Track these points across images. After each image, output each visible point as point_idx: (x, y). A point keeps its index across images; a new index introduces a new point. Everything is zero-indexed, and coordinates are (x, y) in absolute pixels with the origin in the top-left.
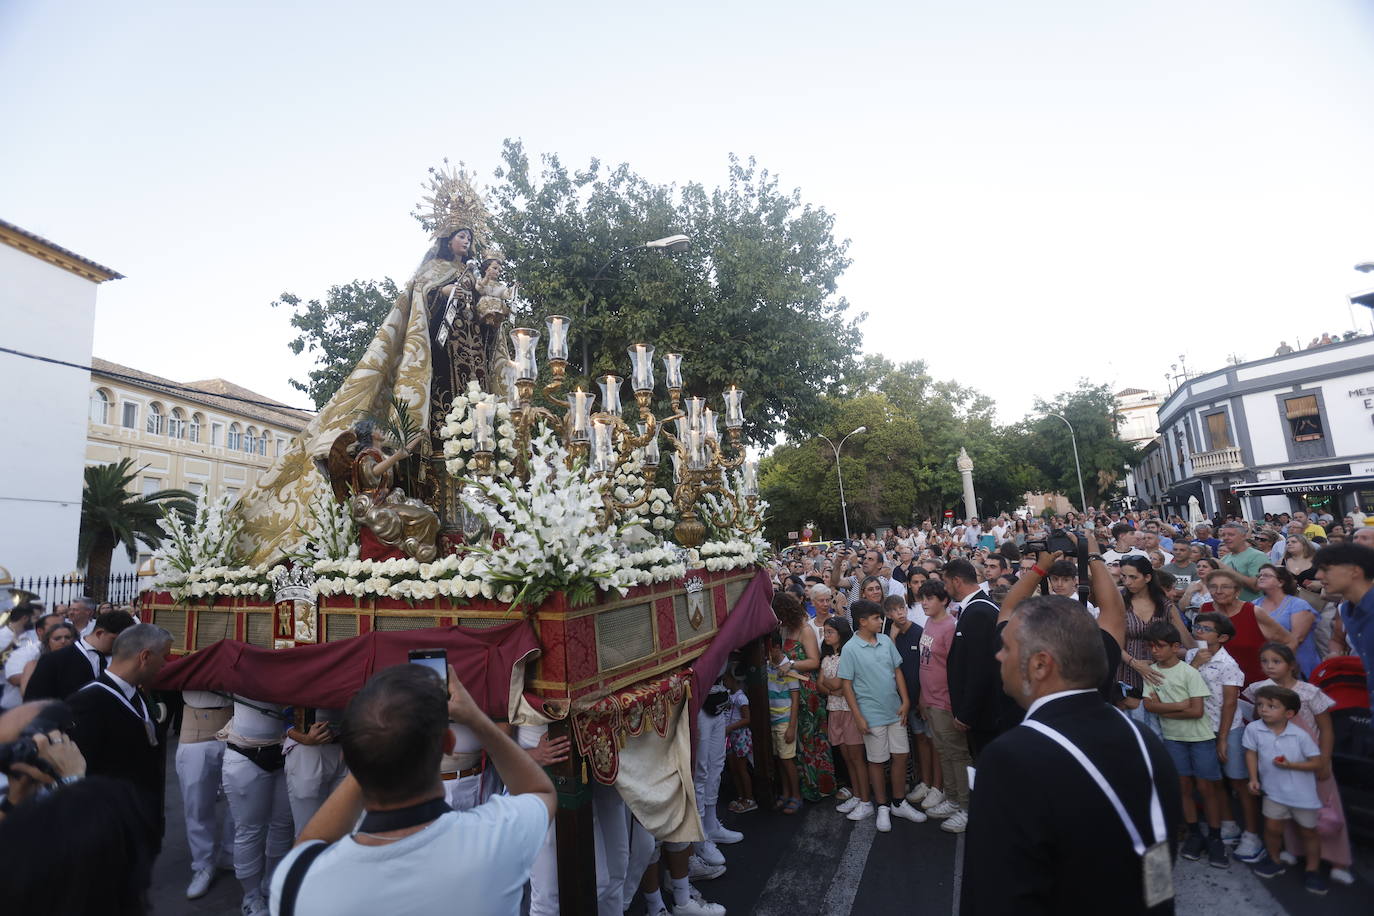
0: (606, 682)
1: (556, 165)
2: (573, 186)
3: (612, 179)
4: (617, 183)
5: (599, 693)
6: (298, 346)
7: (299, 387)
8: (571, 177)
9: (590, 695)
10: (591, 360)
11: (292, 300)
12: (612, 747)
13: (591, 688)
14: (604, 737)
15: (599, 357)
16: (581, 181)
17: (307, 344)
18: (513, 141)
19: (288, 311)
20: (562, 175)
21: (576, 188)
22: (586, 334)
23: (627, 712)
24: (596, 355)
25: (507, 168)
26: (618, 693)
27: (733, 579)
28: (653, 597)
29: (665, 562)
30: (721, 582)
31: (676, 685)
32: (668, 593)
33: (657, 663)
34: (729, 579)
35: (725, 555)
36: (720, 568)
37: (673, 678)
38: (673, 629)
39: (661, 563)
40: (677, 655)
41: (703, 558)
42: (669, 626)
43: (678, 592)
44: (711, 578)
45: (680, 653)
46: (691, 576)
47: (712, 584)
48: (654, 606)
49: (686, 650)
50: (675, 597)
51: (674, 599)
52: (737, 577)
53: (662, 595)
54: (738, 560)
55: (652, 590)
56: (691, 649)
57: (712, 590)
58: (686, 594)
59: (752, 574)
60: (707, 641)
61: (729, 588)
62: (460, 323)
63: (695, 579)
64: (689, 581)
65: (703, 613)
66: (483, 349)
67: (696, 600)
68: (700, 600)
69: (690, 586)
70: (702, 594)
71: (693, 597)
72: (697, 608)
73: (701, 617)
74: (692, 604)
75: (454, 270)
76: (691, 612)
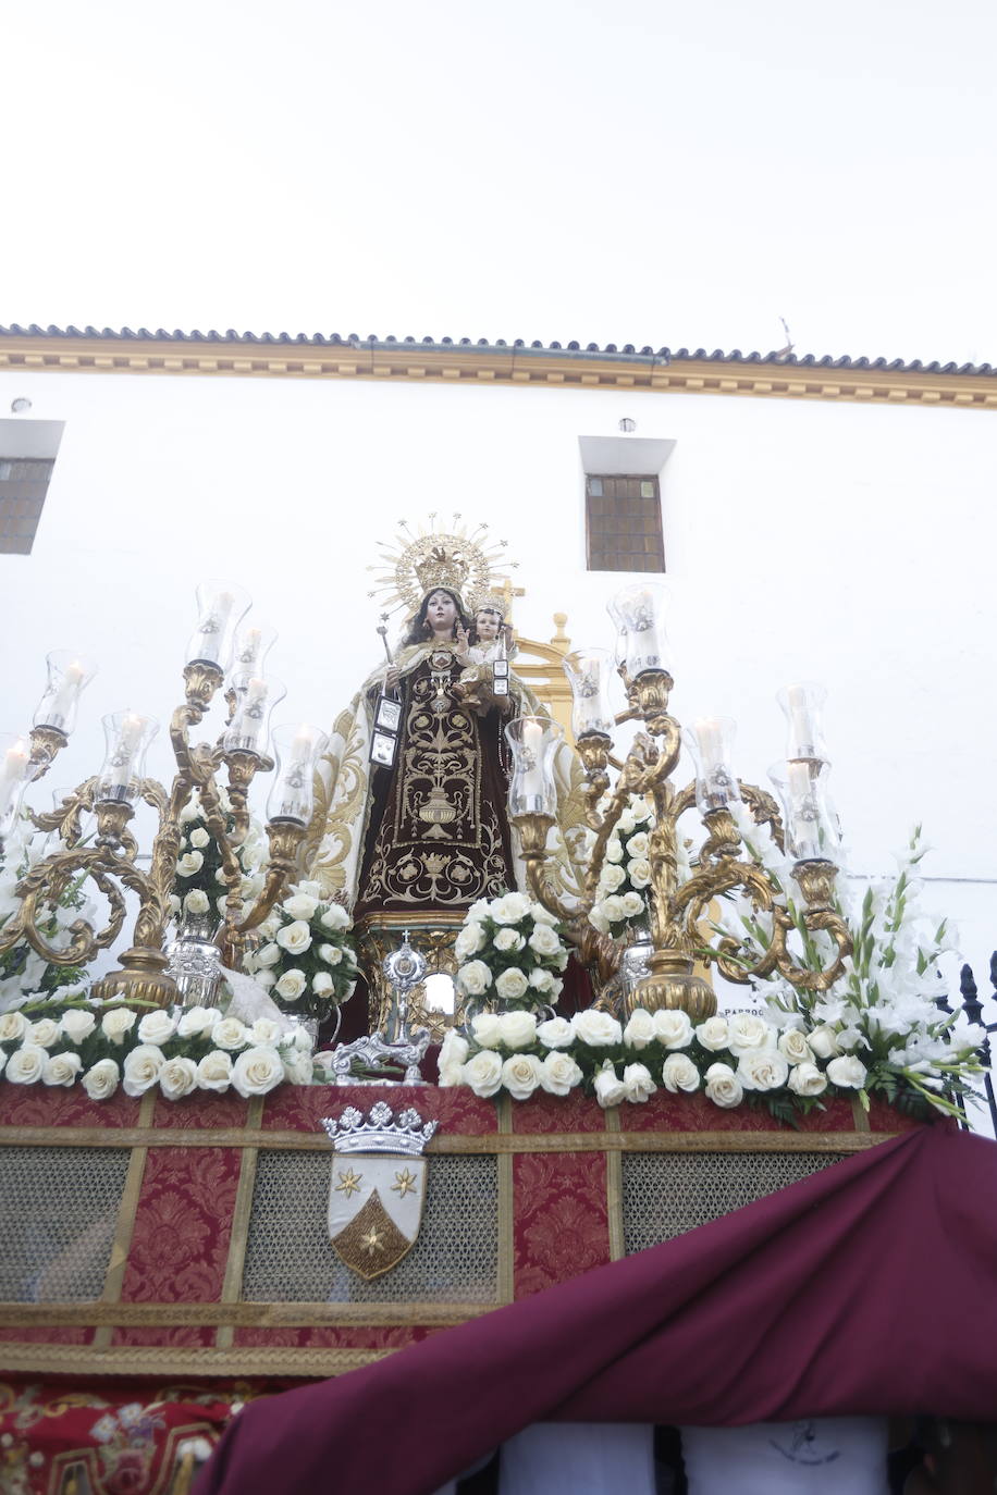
27: (678, 1139)
28: (140, 1134)
29: (198, 1046)
30: (574, 1141)
31: (126, 1434)
32: (229, 1137)
33: (89, 1335)
34: (644, 1140)
35: (588, 1056)
36: (522, 1090)
37: (132, 1413)
38: (212, 1248)
39: (171, 1047)
40: (207, 1336)
41: (475, 1049)
42: (194, 1233)
43: (281, 1138)
44: (505, 1125)
45: (225, 1336)
46: (363, 1101)
47: (510, 1141)
48: (138, 1159)
49: (269, 1337)
50: (262, 1152)
51: (249, 1158)
52: (709, 1138)
53: (189, 1138)
54: (680, 1072)
55: (146, 1115)
56: (304, 1337)
57: (505, 1165)
58: (327, 1153)
59: (859, 1140)
60: (420, 1332)
61: (641, 1170)
62: (423, 722)
63: (380, 1113)
64: (351, 1116)
65: (409, 1227)
66: (472, 747)
67: (378, 1179)
68: (403, 1186)
69: (350, 1134)
70: (419, 1168)
71: (359, 1166)
72: (374, 1211)
73: (393, 1238)
74: (352, 1189)
75: (422, 652)
76: (341, 1214)
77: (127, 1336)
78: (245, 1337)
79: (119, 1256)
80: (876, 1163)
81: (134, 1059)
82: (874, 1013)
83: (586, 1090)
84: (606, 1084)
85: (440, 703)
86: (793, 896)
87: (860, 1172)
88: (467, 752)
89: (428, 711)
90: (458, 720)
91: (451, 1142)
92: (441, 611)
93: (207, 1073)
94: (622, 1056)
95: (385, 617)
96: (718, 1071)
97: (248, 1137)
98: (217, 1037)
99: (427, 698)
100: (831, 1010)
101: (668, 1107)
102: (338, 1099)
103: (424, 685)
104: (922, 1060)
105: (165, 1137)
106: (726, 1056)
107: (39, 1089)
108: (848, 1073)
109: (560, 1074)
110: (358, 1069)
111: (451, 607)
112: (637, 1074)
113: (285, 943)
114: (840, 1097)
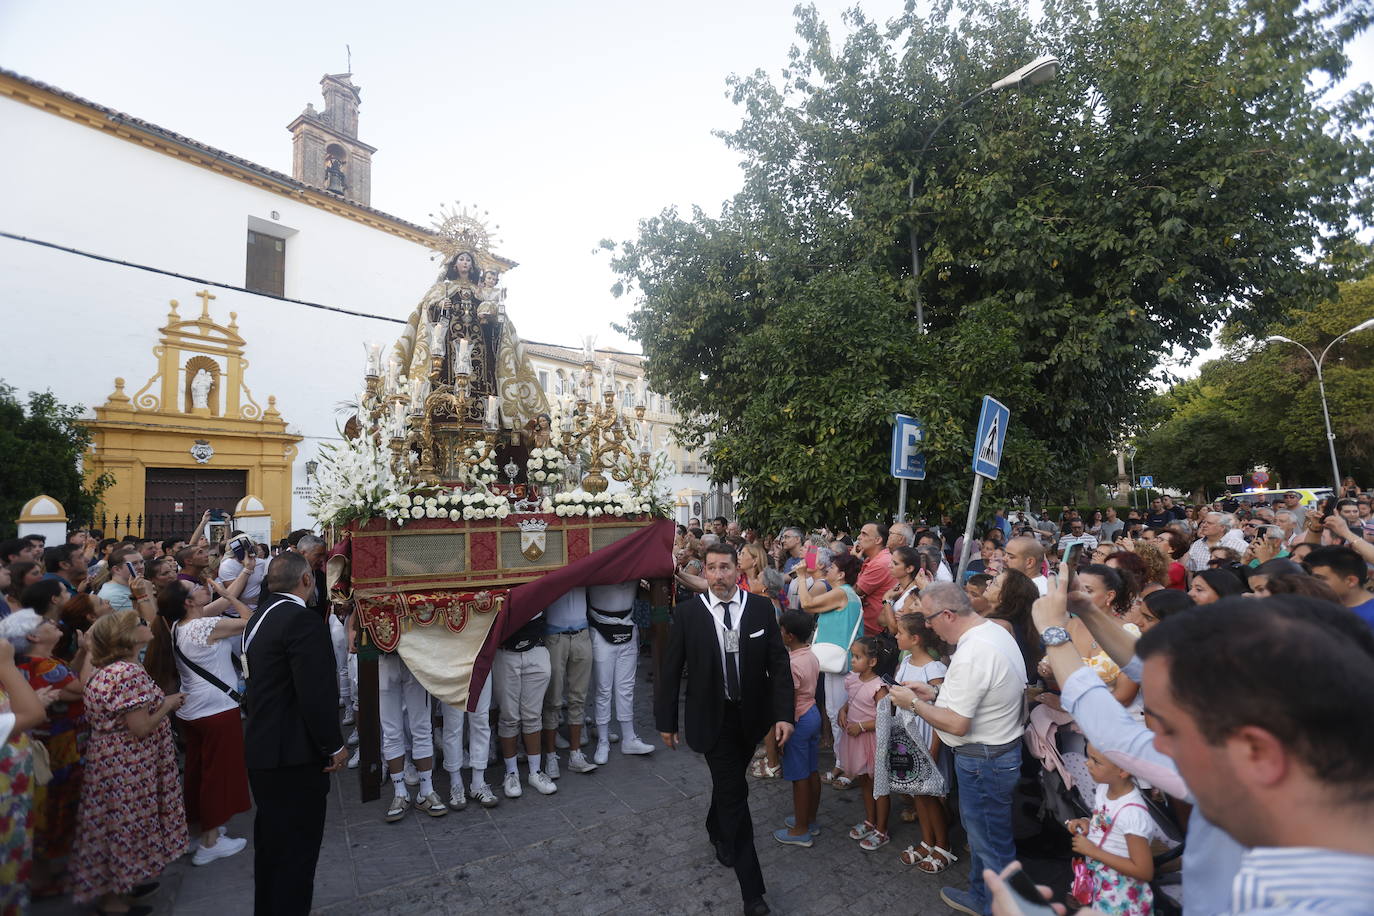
0: (394, 584)
1: (860, 20)
2: (886, 42)
3: (935, 12)
4: (942, 16)
5: (385, 589)
6: (617, 290)
7: (620, 329)
8: (882, 30)
9: (375, 590)
10: (923, 255)
11: (608, 245)
12: (395, 628)
13: (377, 585)
14: (387, 620)
15: (931, 250)
16: (895, 31)
17: (625, 286)
18: (805, 6)
19: (606, 255)
20: (870, 32)
21: (891, 42)
22: (914, 223)
23: (413, 608)
24: (927, 246)
25: (805, 46)
26: (409, 593)
27: (606, 525)
28: (467, 530)
29: (482, 505)
30: (582, 526)
31: (483, 598)
32: (490, 529)
33: (465, 579)
34: (598, 525)
35: (586, 504)
36: (571, 514)
37: (482, 593)
38: (493, 557)
39: (475, 505)
40: (495, 577)
41: (555, 505)
42: (487, 554)
43: (507, 529)
44: (564, 522)
45: (500, 576)
46: (528, 518)
47: (566, 527)
48: (468, 537)
49: (511, 575)
50: (502, 533)
51: (499, 534)
52: (613, 524)
53: (481, 530)
54: (609, 509)
55: (467, 525)
56: (519, 575)
57: (565, 532)
58: (520, 532)
59: (646, 523)
60: (547, 572)
61: (597, 532)
62: (458, 327)
63: (533, 521)
64: (525, 522)
65: (543, 549)
66: (482, 343)
67: (533, 538)
68: (540, 538)
69: (525, 526)
70: (544, 534)
71: (529, 535)
72: (534, 544)
73: (539, 552)
74: (527, 540)
75: (456, 287)
76: (525, 547)
77: (474, 578)
78: (505, 576)
79: (468, 561)
80: (651, 528)
81: (465, 510)
82: (655, 493)
83: (586, 514)
84: (591, 513)
85: (467, 319)
86: (638, 460)
87: (645, 532)
88: (480, 346)
89: (460, 321)
90: (476, 328)
91: (551, 528)
92: (463, 264)
93: (489, 512)
94: (594, 504)
95: (432, 259)
96: (618, 508)
97: (498, 529)
98: (487, 501)
99: (460, 314)
100: (645, 493)
101: (605, 517)
102: (521, 518)
103: (457, 306)
104: (662, 503)
105: (474, 530)
106: (618, 504)
107: (436, 519)
108: (647, 508)
109: (581, 509)
110: (522, 508)
111: (469, 263)
112: (598, 509)
113: (482, 465)
114: (644, 513)
